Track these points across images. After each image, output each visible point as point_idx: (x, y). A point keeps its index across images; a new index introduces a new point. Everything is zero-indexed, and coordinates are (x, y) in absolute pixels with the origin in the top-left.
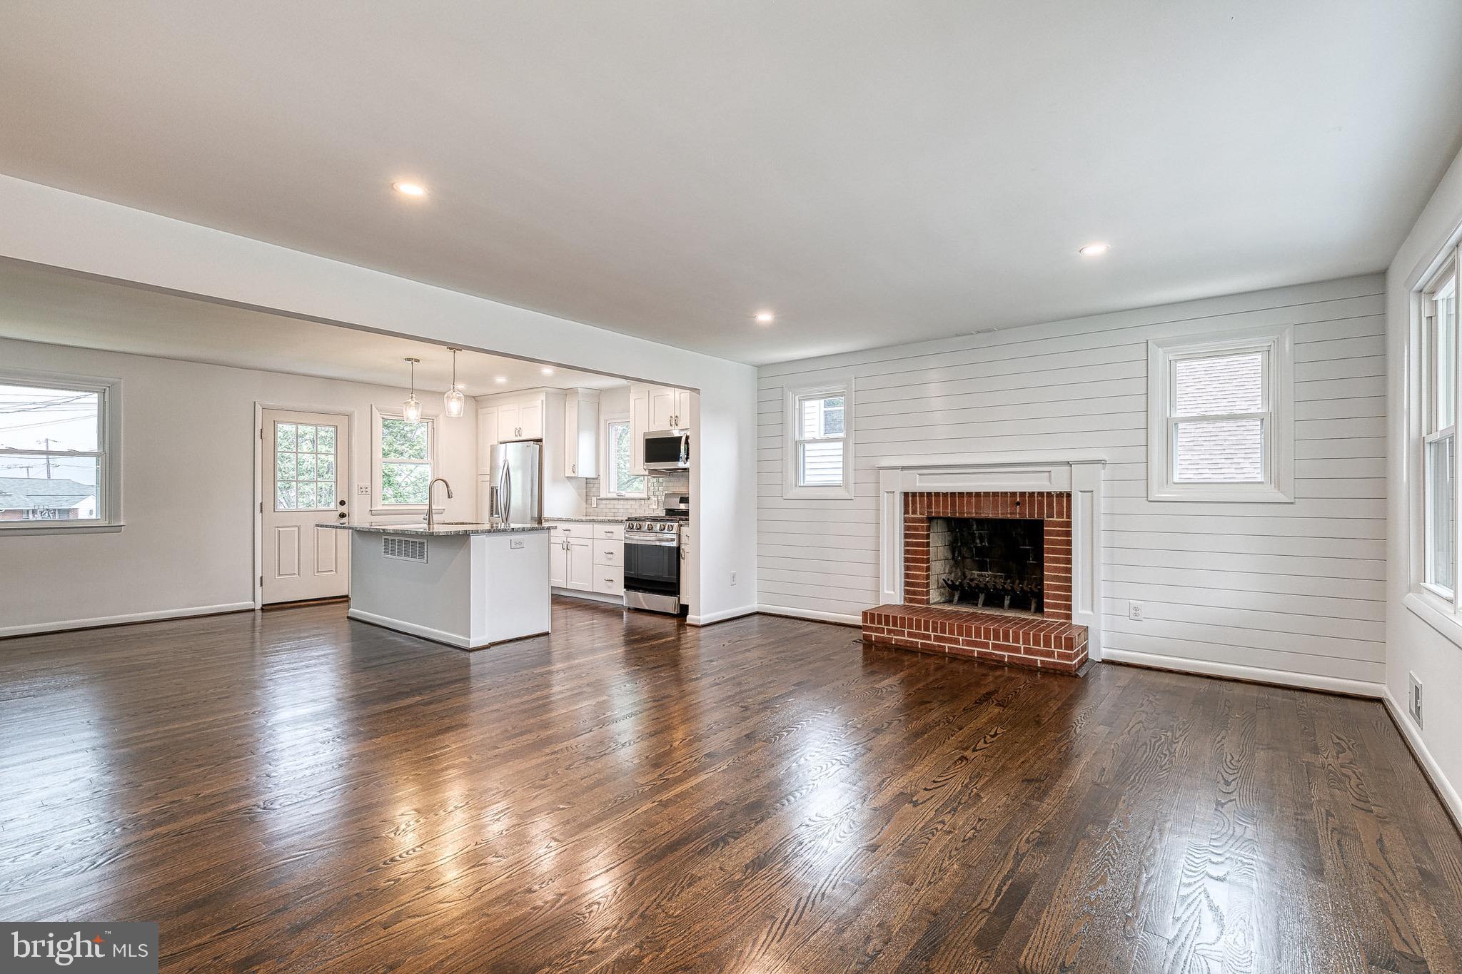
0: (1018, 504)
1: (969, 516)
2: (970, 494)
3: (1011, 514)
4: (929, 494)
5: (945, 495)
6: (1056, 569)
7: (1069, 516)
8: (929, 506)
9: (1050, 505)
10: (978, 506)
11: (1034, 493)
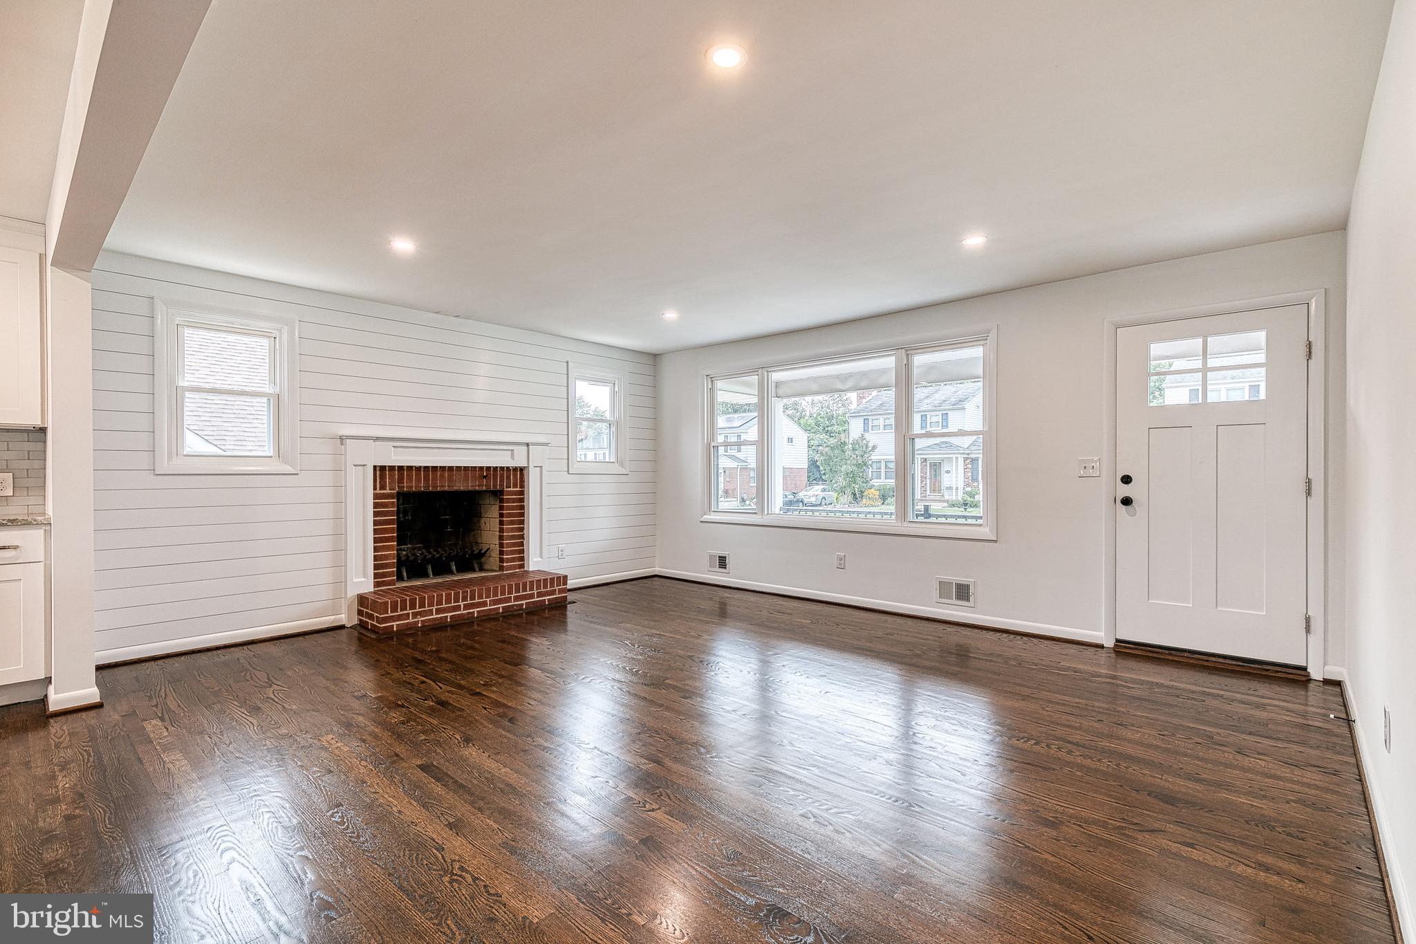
0: (485, 477)
1: (442, 489)
2: (443, 468)
3: (479, 486)
4: (401, 468)
5: (418, 469)
6: (512, 530)
7: (522, 486)
8: (401, 480)
9: (508, 477)
10: (450, 479)
11: (497, 467)
